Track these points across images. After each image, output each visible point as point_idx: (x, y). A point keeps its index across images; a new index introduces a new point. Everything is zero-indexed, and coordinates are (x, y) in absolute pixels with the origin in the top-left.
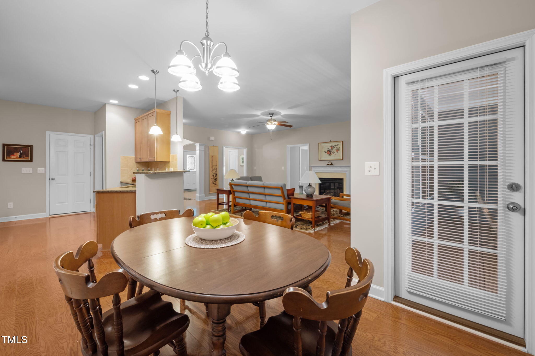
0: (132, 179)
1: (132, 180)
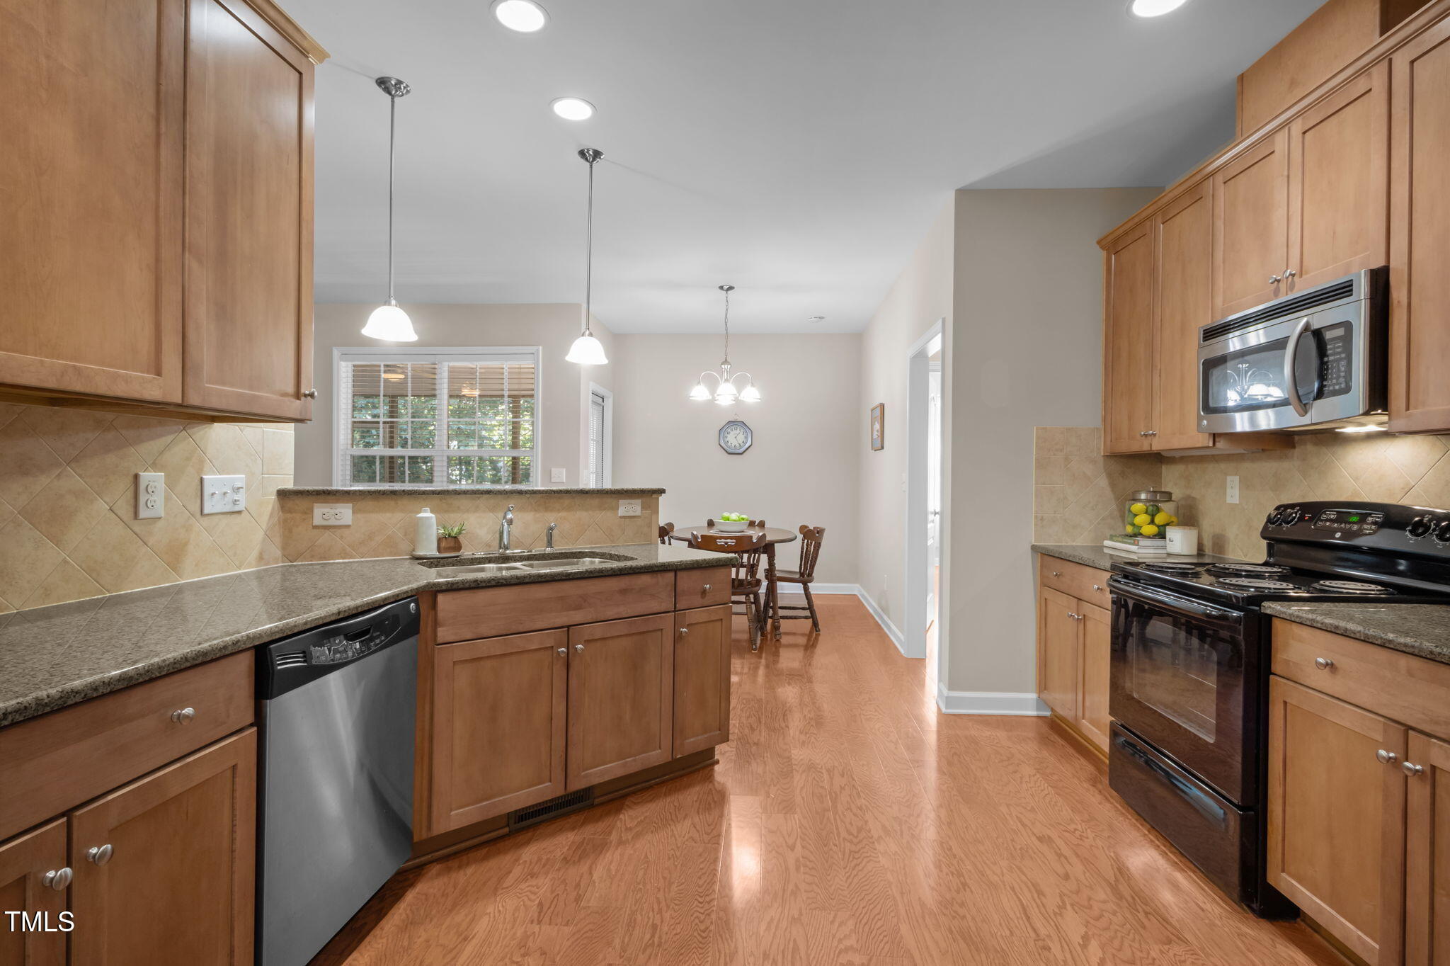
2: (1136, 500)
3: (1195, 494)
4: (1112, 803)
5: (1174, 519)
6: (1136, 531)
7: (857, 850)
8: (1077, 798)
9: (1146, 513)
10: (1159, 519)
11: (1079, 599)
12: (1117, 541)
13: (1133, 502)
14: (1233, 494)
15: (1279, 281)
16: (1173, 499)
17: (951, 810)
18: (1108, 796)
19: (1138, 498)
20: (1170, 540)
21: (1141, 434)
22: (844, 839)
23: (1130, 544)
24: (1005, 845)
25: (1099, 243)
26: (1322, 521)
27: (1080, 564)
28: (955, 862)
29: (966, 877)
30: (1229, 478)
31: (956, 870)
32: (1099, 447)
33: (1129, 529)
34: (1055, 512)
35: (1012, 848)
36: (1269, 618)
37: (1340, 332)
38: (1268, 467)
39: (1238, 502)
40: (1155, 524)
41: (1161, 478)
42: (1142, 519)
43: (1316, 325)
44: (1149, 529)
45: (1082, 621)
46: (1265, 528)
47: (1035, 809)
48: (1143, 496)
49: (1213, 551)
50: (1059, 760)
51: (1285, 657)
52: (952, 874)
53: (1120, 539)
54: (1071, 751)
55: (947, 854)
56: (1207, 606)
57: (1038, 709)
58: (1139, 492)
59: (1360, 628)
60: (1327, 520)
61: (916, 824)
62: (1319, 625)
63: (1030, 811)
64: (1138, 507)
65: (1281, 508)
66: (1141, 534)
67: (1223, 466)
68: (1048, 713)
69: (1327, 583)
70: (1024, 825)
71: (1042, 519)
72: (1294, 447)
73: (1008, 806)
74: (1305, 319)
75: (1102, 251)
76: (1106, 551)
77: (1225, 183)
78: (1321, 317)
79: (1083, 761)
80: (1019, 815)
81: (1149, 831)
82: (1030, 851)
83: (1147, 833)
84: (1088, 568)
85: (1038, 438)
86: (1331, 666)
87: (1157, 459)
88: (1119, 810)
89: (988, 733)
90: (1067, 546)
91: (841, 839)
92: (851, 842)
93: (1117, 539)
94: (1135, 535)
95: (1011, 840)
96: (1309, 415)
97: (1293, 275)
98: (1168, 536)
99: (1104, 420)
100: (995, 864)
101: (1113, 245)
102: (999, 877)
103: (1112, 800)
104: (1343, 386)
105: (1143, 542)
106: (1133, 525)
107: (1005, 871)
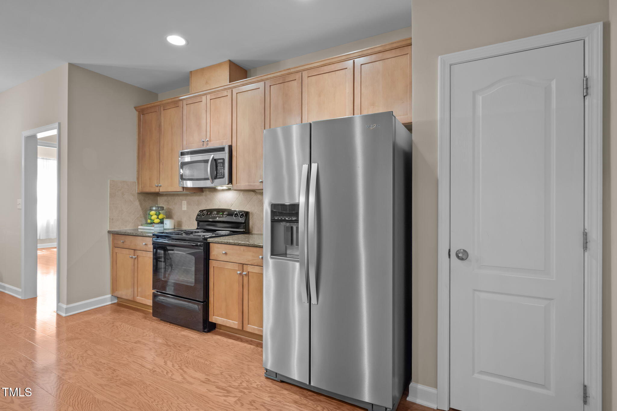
2: (152, 210)
3: (171, 207)
4: (154, 322)
5: (165, 216)
6: (152, 222)
8: (142, 325)
9: (156, 215)
10: (161, 216)
11: (135, 250)
12: (144, 226)
13: (150, 211)
14: (184, 207)
15: (204, 142)
16: (164, 209)
17: (93, 350)
18: (152, 320)
19: (152, 209)
20: (166, 224)
21: (155, 186)
23: (150, 227)
24: (123, 351)
25: (135, 108)
26: (213, 214)
27: (136, 236)
28: (106, 365)
29: (113, 367)
30: (183, 202)
31: (108, 367)
32: (136, 190)
33: (149, 221)
34: (118, 216)
35: (127, 350)
36: (209, 243)
37: (222, 161)
38: (196, 198)
39: (186, 210)
40: (159, 219)
41: (157, 202)
42: (154, 217)
43: (215, 158)
44: (157, 221)
45: (137, 259)
46: (197, 217)
47: (128, 335)
48: (154, 208)
49: (178, 226)
50: (129, 316)
51: (214, 254)
52: (107, 369)
53: (146, 225)
54: (132, 311)
55: (100, 365)
56: (191, 243)
57: (111, 301)
58: (153, 207)
59: (233, 241)
60: (214, 214)
61: (79, 361)
62: (223, 243)
63: (127, 336)
64: (153, 213)
65: (202, 211)
66: (154, 223)
67: (181, 198)
68: (116, 301)
69: (218, 232)
70: (127, 341)
71: (112, 219)
72: (203, 192)
73: (117, 338)
74: (213, 155)
75: (136, 111)
76: (139, 230)
77: (186, 105)
78: (218, 155)
79: (139, 313)
80: (123, 339)
81: (170, 325)
82: (134, 348)
83: (169, 325)
84: (139, 237)
85: (110, 184)
86: (226, 254)
87: (157, 194)
88: (158, 323)
89: (93, 317)
90: (123, 230)
93: (144, 225)
94: (151, 223)
95: (125, 348)
96: (214, 183)
97: (208, 141)
98: (164, 223)
99: (138, 179)
100: (123, 358)
101: (142, 111)
102: (126, 361)
103: (154, 321)
104: (222, 176)
105: (156, 226)
106: (151, 219)
107: (128, 358)
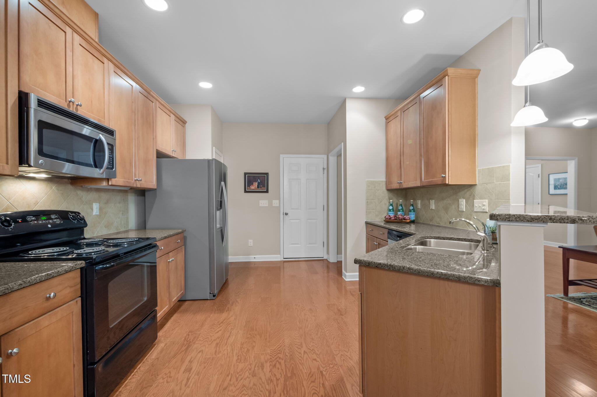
0: (384, 219)
1: (385, 221)
7: (278, 354)
22: (283, 359)
37: (110, 147)
91: (284, 359)
92: (280, 358)
96: (103, 174)
104: (111, 167)
